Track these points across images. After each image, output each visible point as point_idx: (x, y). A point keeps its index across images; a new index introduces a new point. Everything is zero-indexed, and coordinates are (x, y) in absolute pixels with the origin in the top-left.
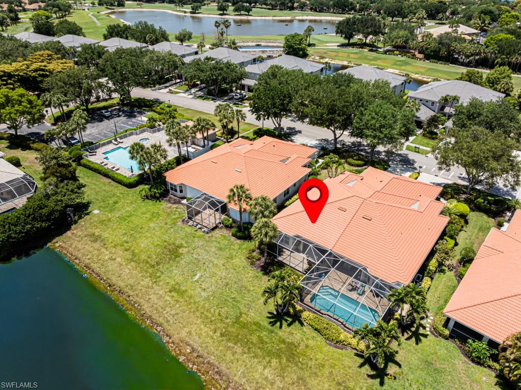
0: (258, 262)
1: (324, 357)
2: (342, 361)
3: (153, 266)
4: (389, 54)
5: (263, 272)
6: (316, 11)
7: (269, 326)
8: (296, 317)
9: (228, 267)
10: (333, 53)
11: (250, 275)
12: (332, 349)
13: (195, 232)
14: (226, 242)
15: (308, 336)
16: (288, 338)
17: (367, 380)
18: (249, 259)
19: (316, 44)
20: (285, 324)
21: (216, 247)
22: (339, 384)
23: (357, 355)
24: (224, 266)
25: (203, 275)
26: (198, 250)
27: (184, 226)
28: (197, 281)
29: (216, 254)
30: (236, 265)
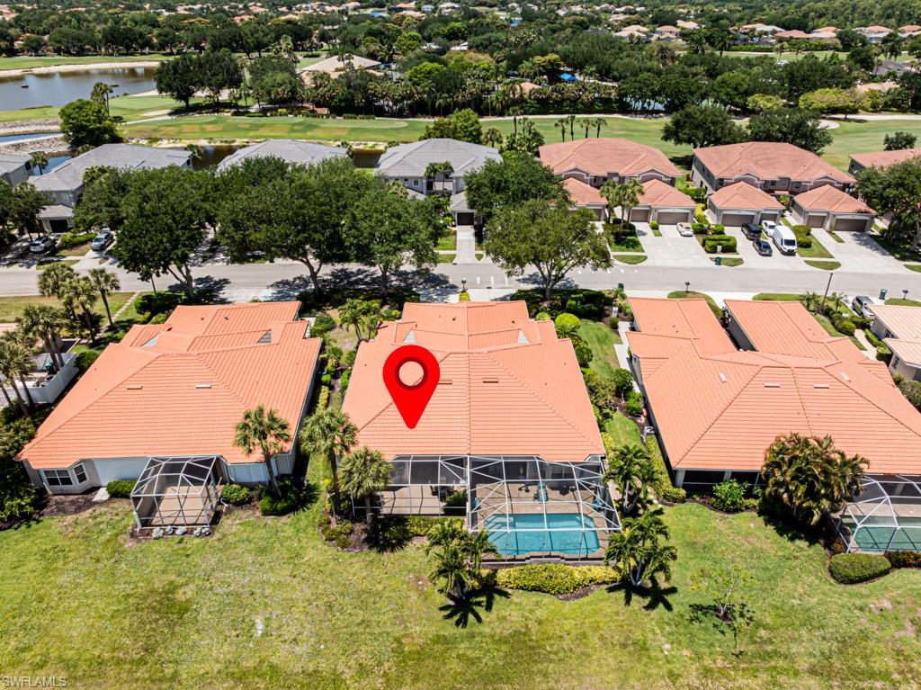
0: (353, 538)
1: (574, 622)
2: (601, 611)
3: (142, 661)
4: (272, 115)
5: (375, 550)
6: (68, 53)
7: (460, 630)
8: (490, 589)
9: (304, 575)
10: (170, 128)
11: (357, 566)
12: (574, 603)
13: (182, 545)
14: (262, 532)
15: (528, 608)
16: (504, 628)
17: (649, 615)
18: (333, 540)
19: (124, 117)
20: (481, 611)
21: (250, 552)
22: (624, 646)
23: (610, 590)
24: (294, 577)
25: (268, 616)
26: (216, 574)
27: (145, 545)
28: (265, 634)
29: (262, 565)
30: (317, 562)
